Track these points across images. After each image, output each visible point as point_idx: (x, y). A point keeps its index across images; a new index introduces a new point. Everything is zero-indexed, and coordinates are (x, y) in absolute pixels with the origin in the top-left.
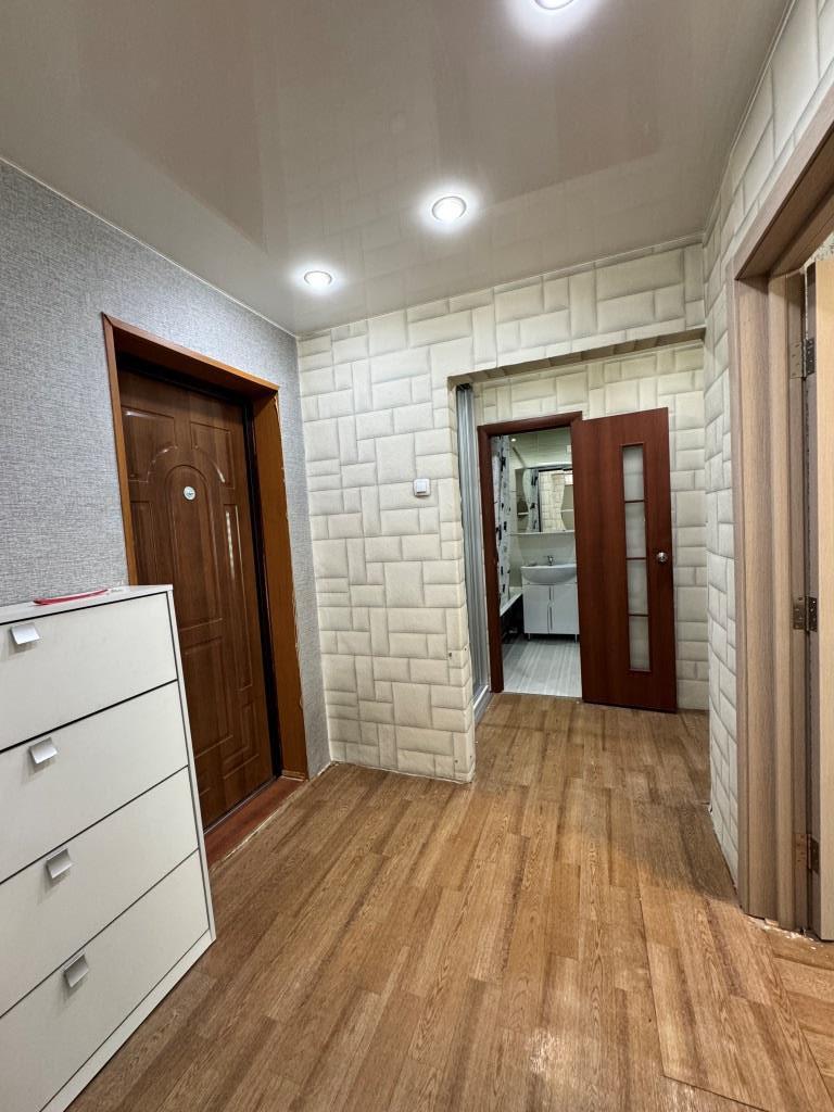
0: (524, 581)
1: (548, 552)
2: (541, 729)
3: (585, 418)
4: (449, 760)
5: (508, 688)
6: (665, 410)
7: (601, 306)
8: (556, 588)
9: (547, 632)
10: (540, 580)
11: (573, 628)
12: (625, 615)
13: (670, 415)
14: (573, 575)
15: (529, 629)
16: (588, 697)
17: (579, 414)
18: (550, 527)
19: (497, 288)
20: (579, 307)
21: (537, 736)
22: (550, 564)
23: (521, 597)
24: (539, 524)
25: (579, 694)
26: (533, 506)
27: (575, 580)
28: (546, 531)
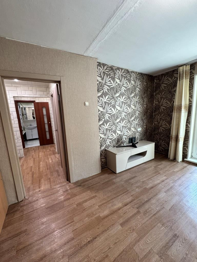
0: (26, 129)
1: (30, 124)
2: (34, 150)
3: (36, 102)
4: (20, 154)
5: (26, 147)
6: (48, 102)
7: (37, 92)
8: (33, 130)
9: (32, 139)
10: (29, 129)
11: (37, 137)
12: (45, 132)
13: (49, 103)
14: (36, 128)
15: (28, 139)
16: (41, 145)
17: (35, 101)
18: (29, 119)
19: (21, 85)
20: (34, 91)
21: (33, 151)
22: (31, 126)
23: (25, 132)
24: (27, 118)
25: (39, 145)
26: (25, 114)
27: (37, 128)
28: (28, 120)
